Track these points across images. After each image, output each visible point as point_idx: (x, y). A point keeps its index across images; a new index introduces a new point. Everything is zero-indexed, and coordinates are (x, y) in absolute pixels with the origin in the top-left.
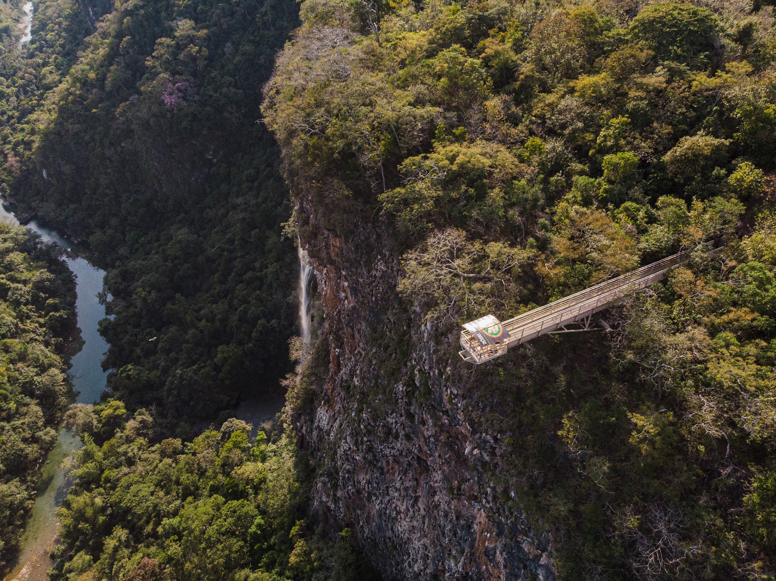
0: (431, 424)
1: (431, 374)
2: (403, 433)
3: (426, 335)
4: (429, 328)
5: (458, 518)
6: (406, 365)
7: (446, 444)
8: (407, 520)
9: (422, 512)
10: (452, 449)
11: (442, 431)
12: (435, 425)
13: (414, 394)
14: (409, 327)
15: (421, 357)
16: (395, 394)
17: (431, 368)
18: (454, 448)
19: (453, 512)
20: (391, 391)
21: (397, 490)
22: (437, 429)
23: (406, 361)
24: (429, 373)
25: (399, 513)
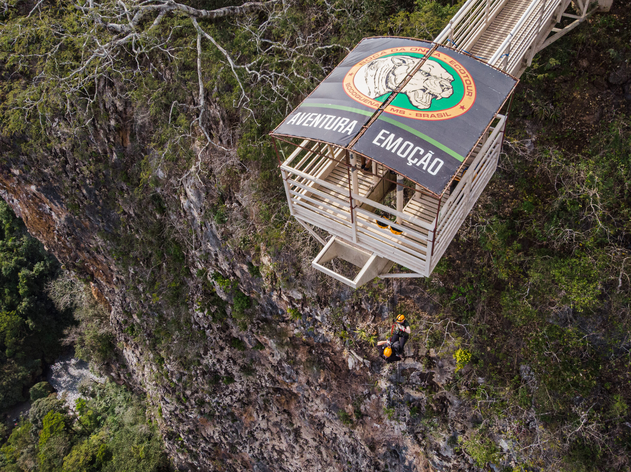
0: (274, 345)
1: (238, 273)
2: (237, 368)
3: (195, 213)
4: (193, 198)
5: (372, 448)
6: (190, 275)
7: (311, 362)
8: (296, 457)
9: (312, 443)
10: (322, 365)
11: (295, 347)
12: (281, 345)
13: (225, 313)
14: (162, 211)
15: (208, 253)
16: (196, 323)
17: (232, 266)
18: (325, 362)
19: (363, 443)
20: (188, 321)
21: (264, 431)
22: (286, 348)
23: (188, 269)
24: (234, 275)
25: (281, 452)
